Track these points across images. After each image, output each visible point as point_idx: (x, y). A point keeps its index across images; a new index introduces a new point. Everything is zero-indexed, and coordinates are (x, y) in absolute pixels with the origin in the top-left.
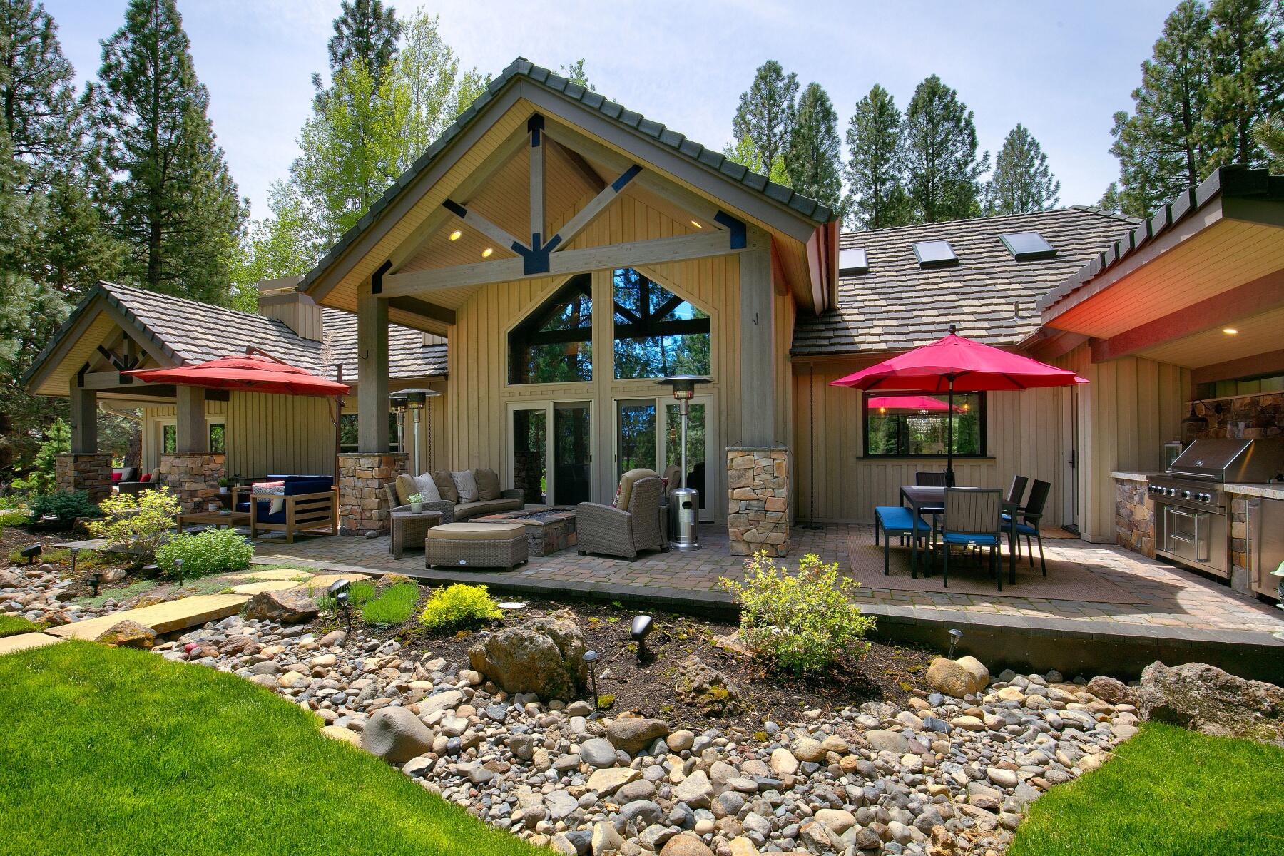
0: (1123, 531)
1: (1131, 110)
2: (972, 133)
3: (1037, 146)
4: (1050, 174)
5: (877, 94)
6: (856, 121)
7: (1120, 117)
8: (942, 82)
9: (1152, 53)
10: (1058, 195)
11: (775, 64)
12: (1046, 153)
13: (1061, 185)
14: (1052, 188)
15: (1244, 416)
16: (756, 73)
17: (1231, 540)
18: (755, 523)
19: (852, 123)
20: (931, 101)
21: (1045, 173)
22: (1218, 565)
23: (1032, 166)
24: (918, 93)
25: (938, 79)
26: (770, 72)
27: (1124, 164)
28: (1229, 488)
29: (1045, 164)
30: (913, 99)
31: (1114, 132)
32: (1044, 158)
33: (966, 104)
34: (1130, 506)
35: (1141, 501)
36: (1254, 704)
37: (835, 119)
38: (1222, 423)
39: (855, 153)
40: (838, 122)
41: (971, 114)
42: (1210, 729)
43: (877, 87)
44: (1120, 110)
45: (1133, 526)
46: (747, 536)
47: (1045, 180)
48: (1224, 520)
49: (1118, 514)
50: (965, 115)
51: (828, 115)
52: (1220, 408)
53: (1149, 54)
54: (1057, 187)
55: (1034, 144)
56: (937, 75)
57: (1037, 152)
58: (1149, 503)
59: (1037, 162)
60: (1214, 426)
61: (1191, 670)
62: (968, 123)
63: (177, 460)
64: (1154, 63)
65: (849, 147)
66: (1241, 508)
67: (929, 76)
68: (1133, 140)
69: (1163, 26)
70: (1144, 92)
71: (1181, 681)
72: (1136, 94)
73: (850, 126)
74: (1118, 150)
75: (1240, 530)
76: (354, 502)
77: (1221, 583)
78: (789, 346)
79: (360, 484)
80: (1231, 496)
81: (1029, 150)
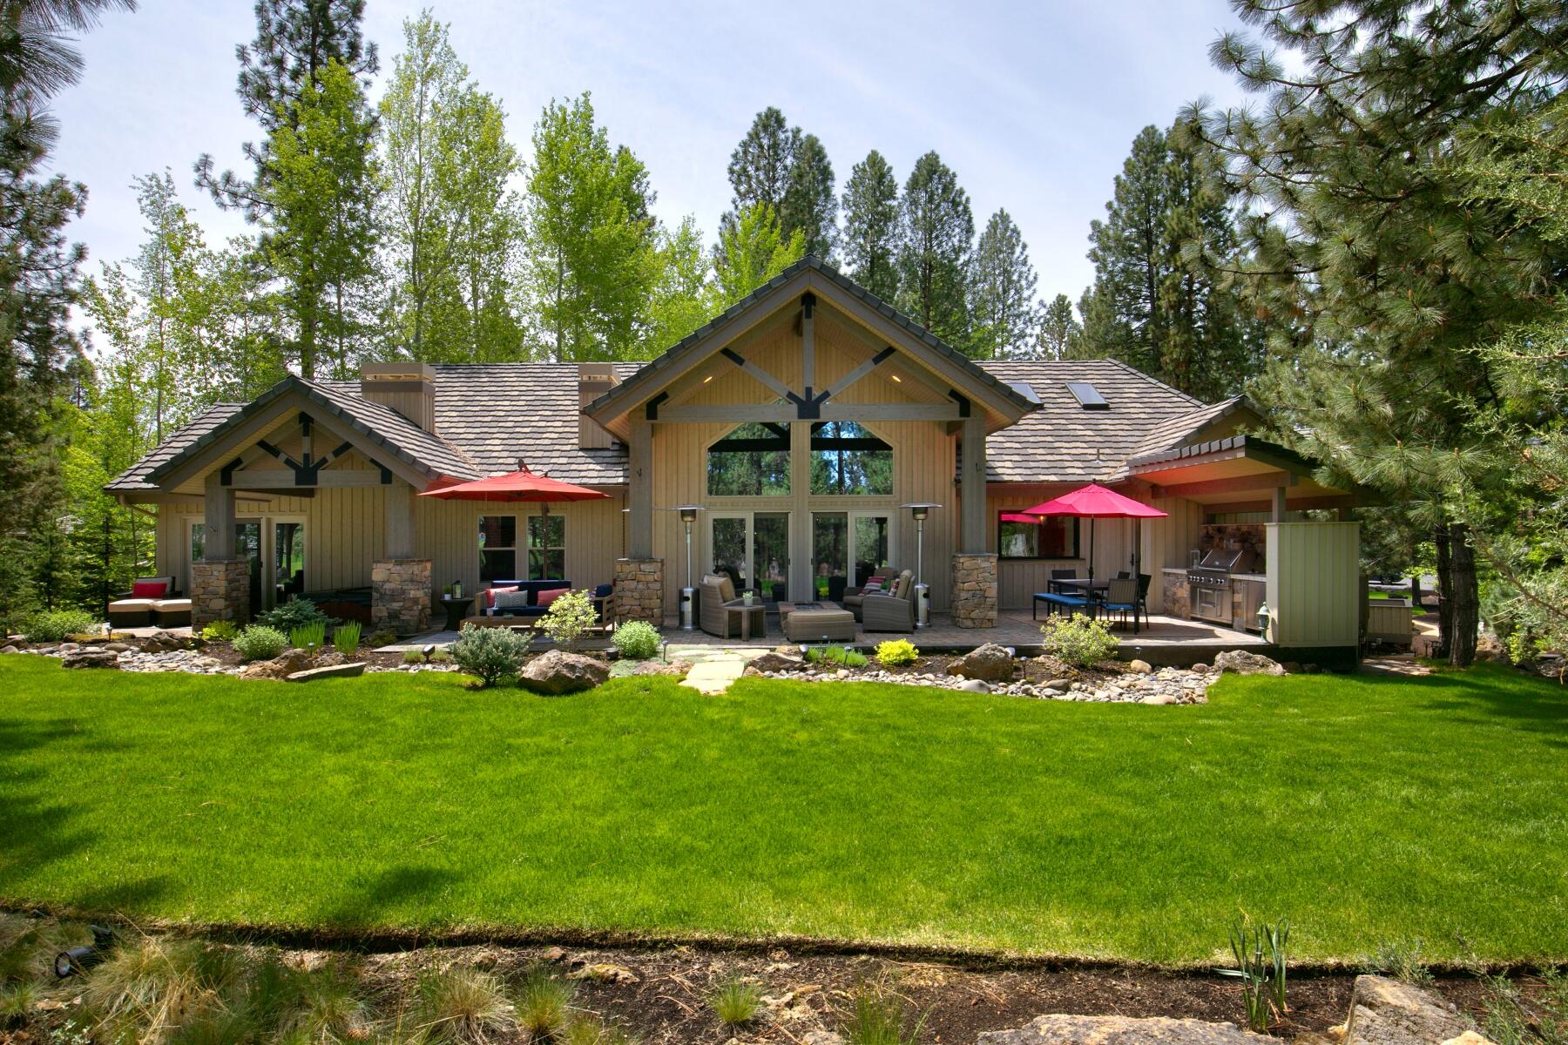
0: (1169, 605)
1: (1105, 219)
2: (970, 220)
3: (1018, 234)
4: (1029, 263)
5: (875, 161)
6: (853, 185)
7: (1095, 224)
8: (942, 161)
9: (1123, 168)
10: (1035, 286)
11: (778, 113)
12: (1027, 242)
13: (1039, 277)
14: (1031, 278)
15: (1233, 536)
16: (756, 119)
17: (1233, 603)
18: (978, 606)
19: (849, 187)
20: (931, 179)
21: (1024, 263)
22: (1226, 618)
23: (1013, 253)
24: (918, 168)
25: (937, 157)
26: (771, 121)
27: (1098, 270)
28: (1233, 576)
29: (1026, 253)
30: (913, 174)
31: (1090, 238)
32: (1024, 247)
33: (965, 189)
34: (1174, 589)
35: (1181, 586)
36: (1256, 663)
37: (833, 179)
38: (1221, 539)
39: (851, 221)
40: (836, 183)
41: (968, 200)
42: (1243, 673)
43: (874, 153)
44: (1095, 218)
45: (1175, 601)
46: (973, 615)
47: (1025, 269)
48: (1229, 593)
49: (1165, 594)
50: (964, 198)
51: (826, 174)
52: (1220, 530)
53: (1120, 170)
54: (1035, 278)
55: (1015, 231)
56: (937, 152)
57: (1018, 240)
58: (1187, 586)
59: (1018, 250)
60: (1217, 540)
61: (1234, 653)
62: (966, 210)
63: (398, 568)
64: (1123, 177)
65: (845, 213)
66: (1237, 586)
67: (929, 152)
68: (1105, 248)
69: (1131, 146)
70: (1115, 205)
71: (1232, 657)
72: (1109, 206)
73: (846, 191)
74: (1093, 256)
75: (1238, 598)
76: (633, 602)
77: (1229, 626)
78: (954, 476)
79: (640, 586)
80: (1233, 580)
81: (1011, 236)
